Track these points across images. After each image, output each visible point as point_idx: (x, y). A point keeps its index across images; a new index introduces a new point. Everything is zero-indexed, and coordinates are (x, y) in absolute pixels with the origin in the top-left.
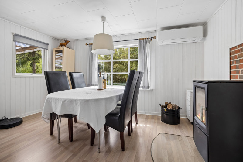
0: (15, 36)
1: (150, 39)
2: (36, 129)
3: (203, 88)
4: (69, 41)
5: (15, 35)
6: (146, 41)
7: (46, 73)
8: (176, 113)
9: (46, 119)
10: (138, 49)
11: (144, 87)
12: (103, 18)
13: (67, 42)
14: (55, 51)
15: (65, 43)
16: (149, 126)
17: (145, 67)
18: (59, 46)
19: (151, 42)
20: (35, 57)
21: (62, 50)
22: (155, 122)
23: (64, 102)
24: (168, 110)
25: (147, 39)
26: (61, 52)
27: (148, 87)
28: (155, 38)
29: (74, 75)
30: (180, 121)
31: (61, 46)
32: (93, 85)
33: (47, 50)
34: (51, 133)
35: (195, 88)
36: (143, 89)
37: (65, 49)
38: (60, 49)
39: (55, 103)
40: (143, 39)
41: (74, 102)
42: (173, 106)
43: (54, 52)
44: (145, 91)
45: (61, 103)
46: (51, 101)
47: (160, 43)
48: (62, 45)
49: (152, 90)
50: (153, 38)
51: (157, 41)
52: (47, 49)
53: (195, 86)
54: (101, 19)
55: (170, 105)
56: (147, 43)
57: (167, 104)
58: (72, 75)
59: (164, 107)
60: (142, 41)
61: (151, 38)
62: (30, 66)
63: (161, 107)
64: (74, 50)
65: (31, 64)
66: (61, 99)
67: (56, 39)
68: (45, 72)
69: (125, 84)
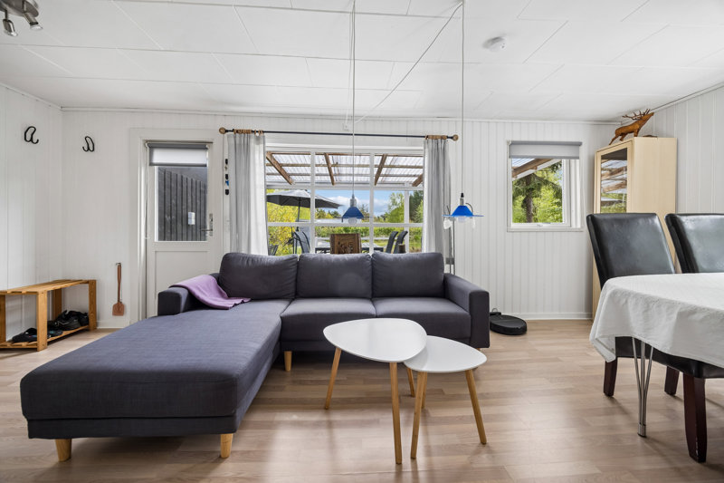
0: (513, 146)
2: (560, 361)
4: (652, 114)
5: (513, 144)
7: (593, 222)
9: (607, 348)
13: (643, 118)
14: (600, 158)
15: (636, 124)
18: (613, 140)
20: (531, 186)
21: (625, 151)
23: (686, 316)
26: (622, 155)
29: (688, 224)
31: (620, 137)
33: (578, 160)
34: (609, 389)
37: (638, 144)
38: (618, 146)
39: (646, 311)
45: (675, 316)
46: (626, 302)
48: (622, 133)
52: (578, 158)
58: (681, 223)
62: (522, 206)
64: (671, 136)
65: (524, 201)
67: (602, 122)
68: (587, 217)
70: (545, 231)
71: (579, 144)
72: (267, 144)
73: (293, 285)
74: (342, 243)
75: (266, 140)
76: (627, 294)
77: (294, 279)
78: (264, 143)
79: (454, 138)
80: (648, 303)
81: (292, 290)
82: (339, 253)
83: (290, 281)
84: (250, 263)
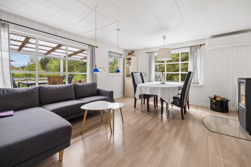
1: (199, 46)
3: (244, 83)
5: (110, 52)
6: (196, 48)
7: (132, 73)
8: (224, 104)
10: (189, 54)
11: (194, 83)
12: (164, 37)
13: (133, 52)
15: (131, 53)
16: (199, 111)
17: (195, 67)
19: (201, 48)
21: (130, 58)
22: (204, 110)
24: (216, 101)
25: (197, 46)
26: (130, 59)
27: (198, 83)
28: (205, 44)
30: (229, 111)
32: (152, 81)
34: (135, 107)
35: (240, 83)
36: (193, 85)
37: (133, 58)
38: (129, 57)
40: (194, 46)
41: (156, 89)
42: (221, 98)
43: (125, 60)
44: (194, 86)
47: (210, 48)
48: (129, 54)
49: (201, 86)
50: (203, 45)
51: (207, 47)
52: (121, 58)
53: (239, 82)
54: (162, 38)
55: (218, 97)
56: (197, 49)
57: (216, 97)
59: (213, 99)
60: (193, 48)
61: (201, 45)
63: (210, 99)
66: (149, 87)
67: (125, 51)
69: (184, 81)
70: (116, 75)
71: (122, 55)
72: (10, 29)
73: (38, 100)
74: (54, 80)
75: (10, 27)
76: (142, 87)
77: (38, 97)
78: (8, 28)
79: (97, 47)
80: (146, 87)
81: (38, 102)
82: (53, 84)
83: (36, 98)
84: (6, 92)
